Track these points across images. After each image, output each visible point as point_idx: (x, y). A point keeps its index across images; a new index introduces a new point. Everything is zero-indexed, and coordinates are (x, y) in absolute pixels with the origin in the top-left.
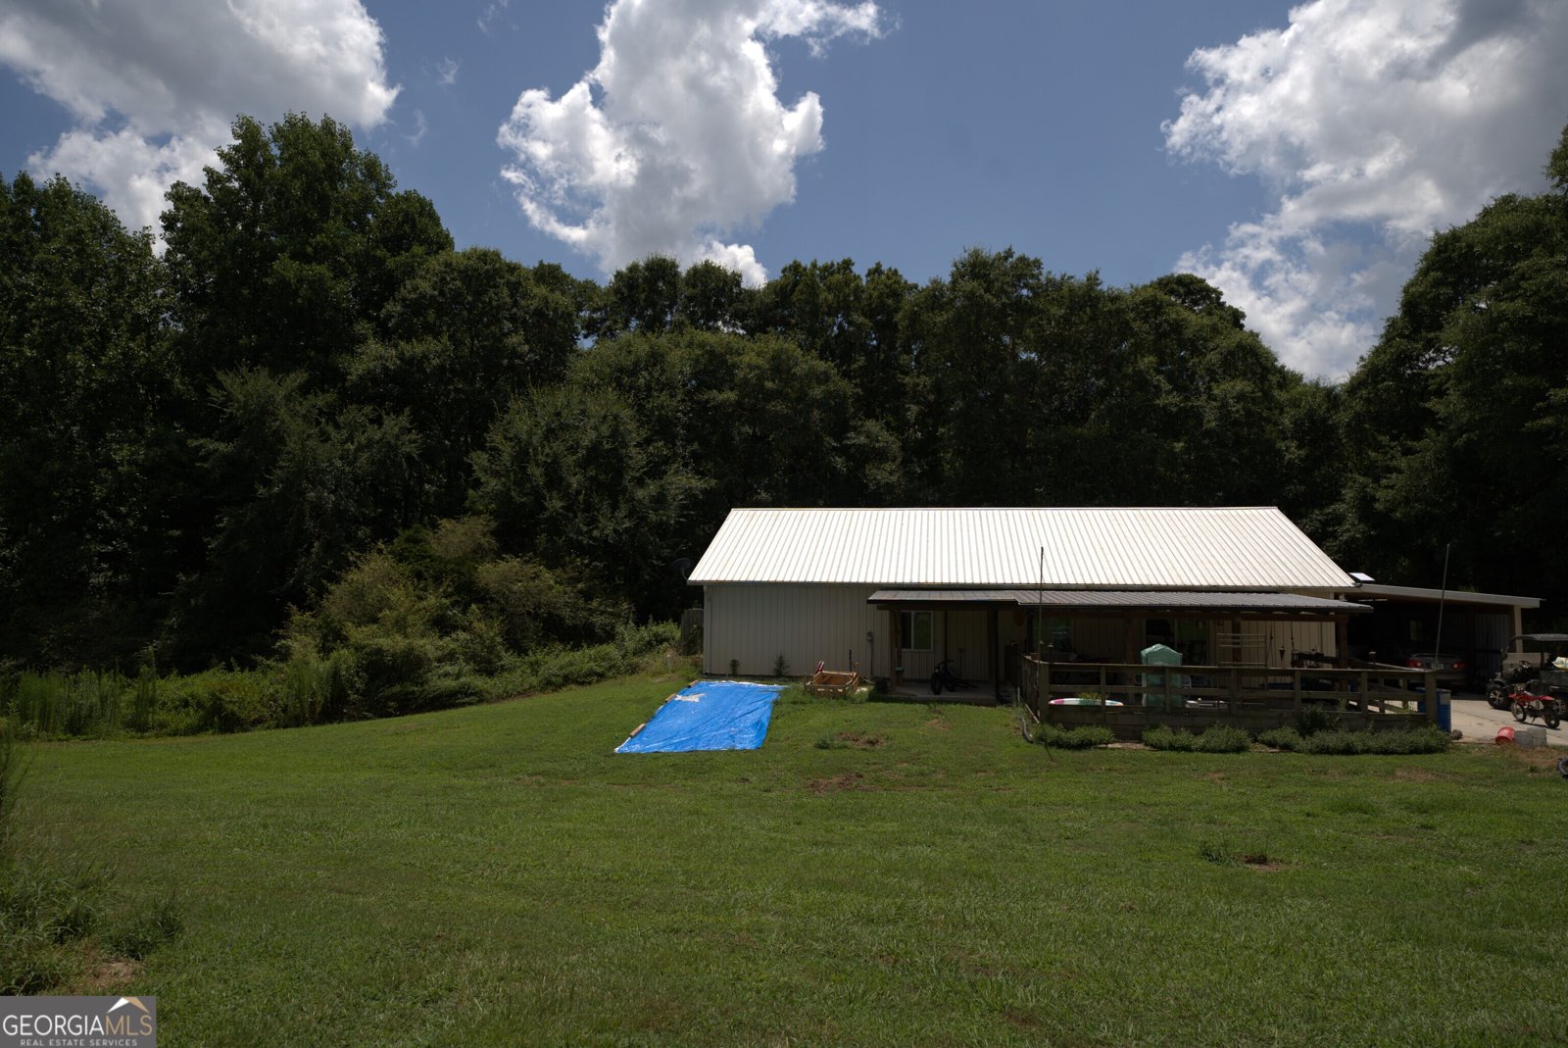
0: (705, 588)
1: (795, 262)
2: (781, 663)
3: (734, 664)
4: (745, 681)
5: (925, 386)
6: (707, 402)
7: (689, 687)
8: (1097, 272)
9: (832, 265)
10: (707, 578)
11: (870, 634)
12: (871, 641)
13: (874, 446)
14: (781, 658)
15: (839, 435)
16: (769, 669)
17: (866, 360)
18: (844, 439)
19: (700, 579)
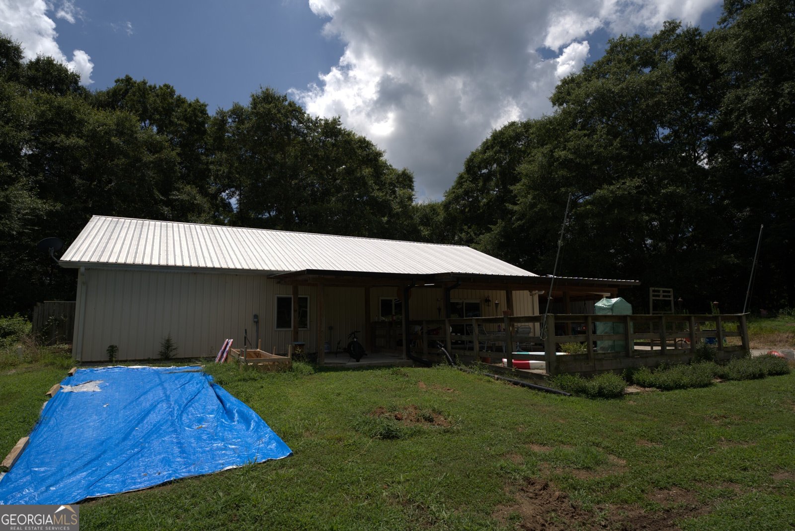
0: (82, 269)
1: (127, 76)
2: (168, 345)
3: (112, 350)
4: (135, 365)
5: (224, 172)
6: (54, 143)
7: (71, 374)
8: (339, 118)
9: (155, 87)
10: (86, 259)
11: (256, 316)
12: (257, 323)
13: (193, 203)
14: (168, 341)
15: (166, 191)
16: (156, 350)
17: (181, 150)
18: (170, 195)
19: (76, 259)
